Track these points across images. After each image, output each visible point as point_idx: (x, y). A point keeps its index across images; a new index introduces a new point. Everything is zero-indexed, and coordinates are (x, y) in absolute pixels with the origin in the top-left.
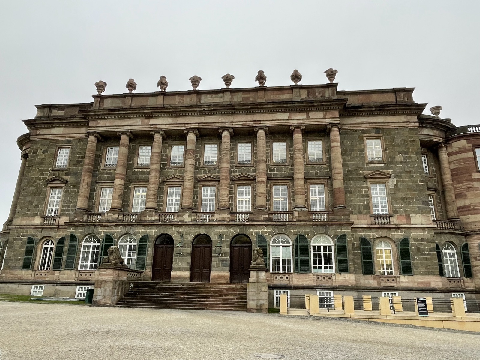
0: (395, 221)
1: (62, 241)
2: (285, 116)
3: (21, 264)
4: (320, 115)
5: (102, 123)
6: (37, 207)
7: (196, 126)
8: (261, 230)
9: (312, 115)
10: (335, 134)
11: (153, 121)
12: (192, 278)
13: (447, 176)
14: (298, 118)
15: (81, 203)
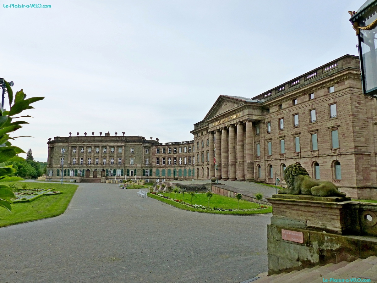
0: (134, 166)
1: (65, 170)
2: (113, 143)
3: (57, 175)
4: (120, 143)
5: (72, 143)
6: (58, 162)
7: (94, 145)
8: (107, 168)
9: (119, 143)
10: (123, 148)
11: (84, 144)
12: (94, 177)
13: (151, 154)
14: (116, 144)
15: (69, 162)
